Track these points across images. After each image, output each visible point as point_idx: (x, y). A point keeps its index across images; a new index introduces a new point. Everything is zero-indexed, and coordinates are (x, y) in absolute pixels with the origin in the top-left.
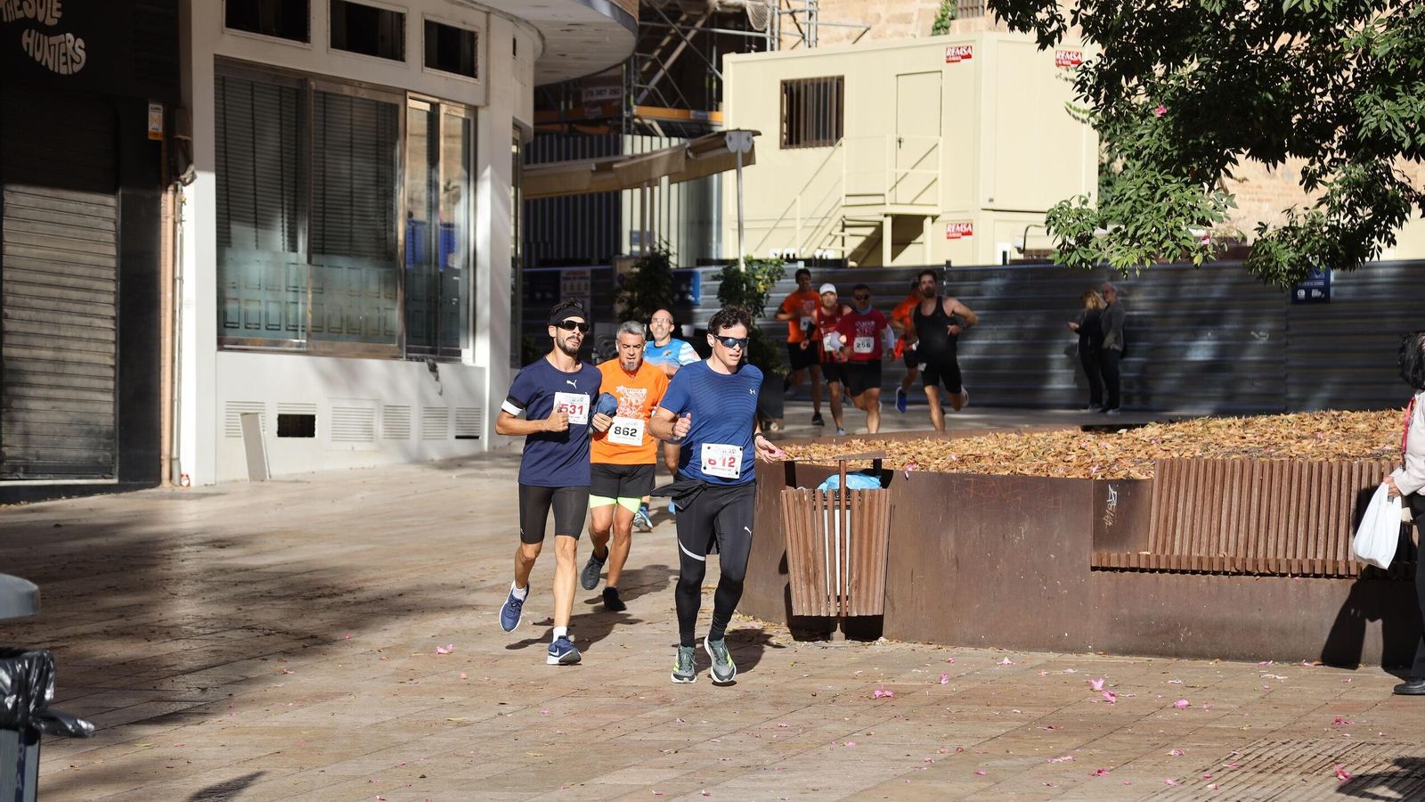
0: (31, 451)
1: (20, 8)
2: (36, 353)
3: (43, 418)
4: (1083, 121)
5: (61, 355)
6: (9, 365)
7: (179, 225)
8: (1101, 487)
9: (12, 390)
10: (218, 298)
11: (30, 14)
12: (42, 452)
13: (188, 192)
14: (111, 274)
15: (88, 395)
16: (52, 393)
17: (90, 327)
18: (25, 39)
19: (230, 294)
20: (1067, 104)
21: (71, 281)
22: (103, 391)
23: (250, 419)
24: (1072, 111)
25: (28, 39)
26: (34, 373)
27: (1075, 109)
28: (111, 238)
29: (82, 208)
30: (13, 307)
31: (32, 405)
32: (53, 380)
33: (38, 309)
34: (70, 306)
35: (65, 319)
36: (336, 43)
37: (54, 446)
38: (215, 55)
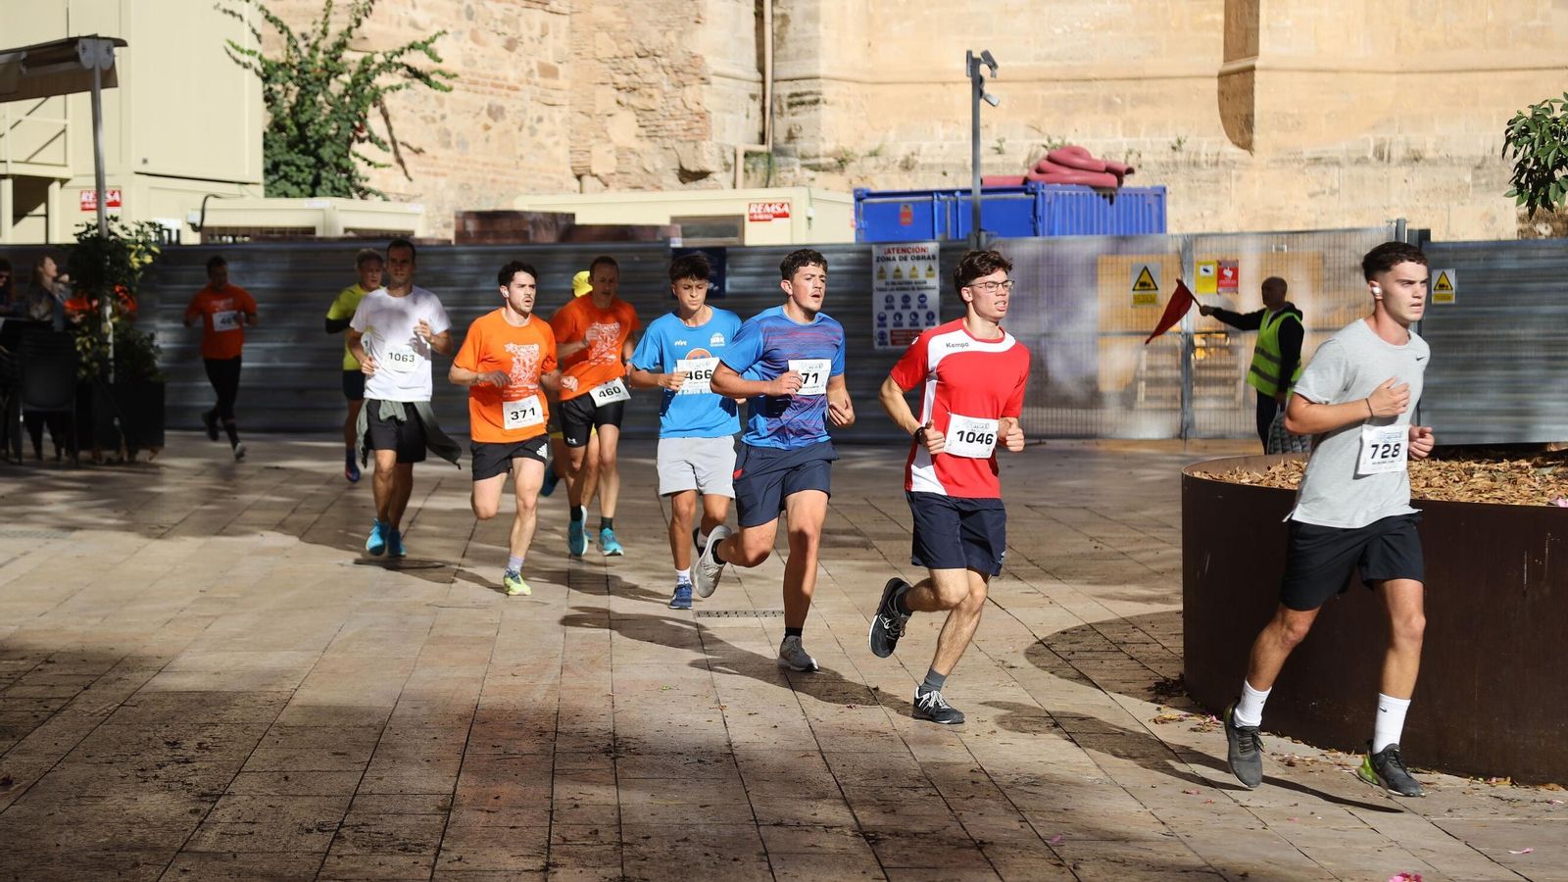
4: (245, 66)
20: (229, 42)
24: (234, 52)
27: (237, 48)
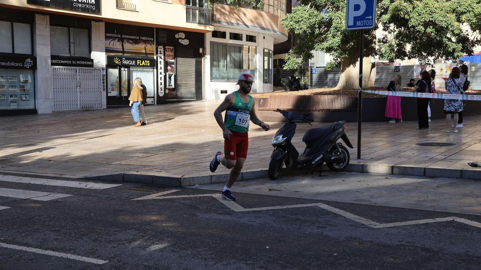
0: (182, 96)
1: (179, 36)
2: (182, 82)
3: (183, 91)
5: (187, 83)
6: (178, 84)
7: (205, 65)
8: (260, 99)
9: (178, 87)
10: (211, 75)
11: (180, 37)
12: (184, 96)
13: (206, 60)
14: (194, 72)
15: (191, 88)
16: (185, 88)
17: (191, 79)
18: (179, 40)
19: (213, 74)
21: (189, 73)
22: (193, 87)
23: (216, 91)
25: (180, 40)
26: (182, 85)
28: (194, 67)
29: (190, 63)
30: (179, 76)
31: (182, 89)
32: (185, 86)
33: (183, 77)
34: (188, 76)
35: (187, 78)
36: (230, 39)
37: (186, 95)
38: (210, 41)
